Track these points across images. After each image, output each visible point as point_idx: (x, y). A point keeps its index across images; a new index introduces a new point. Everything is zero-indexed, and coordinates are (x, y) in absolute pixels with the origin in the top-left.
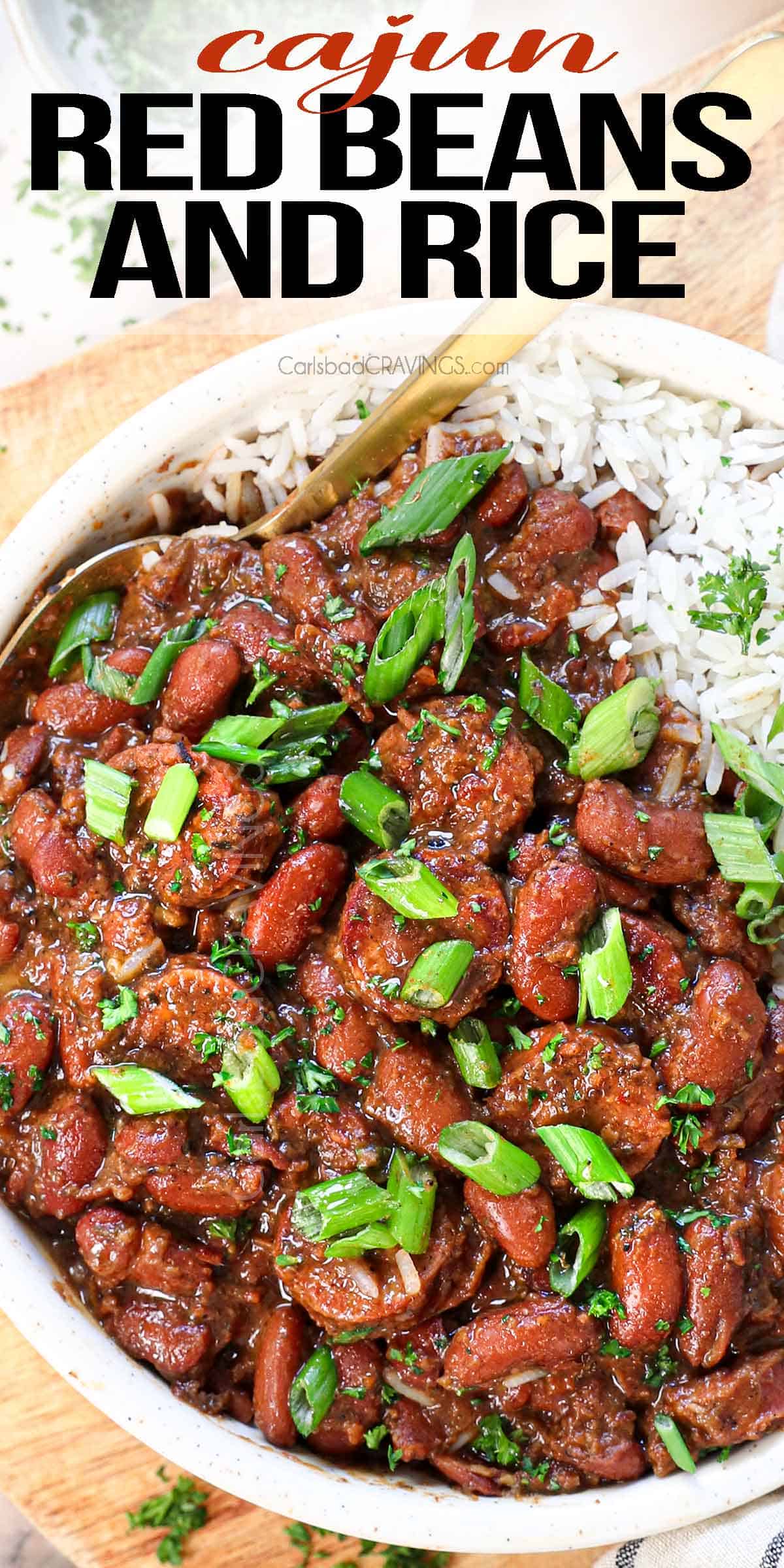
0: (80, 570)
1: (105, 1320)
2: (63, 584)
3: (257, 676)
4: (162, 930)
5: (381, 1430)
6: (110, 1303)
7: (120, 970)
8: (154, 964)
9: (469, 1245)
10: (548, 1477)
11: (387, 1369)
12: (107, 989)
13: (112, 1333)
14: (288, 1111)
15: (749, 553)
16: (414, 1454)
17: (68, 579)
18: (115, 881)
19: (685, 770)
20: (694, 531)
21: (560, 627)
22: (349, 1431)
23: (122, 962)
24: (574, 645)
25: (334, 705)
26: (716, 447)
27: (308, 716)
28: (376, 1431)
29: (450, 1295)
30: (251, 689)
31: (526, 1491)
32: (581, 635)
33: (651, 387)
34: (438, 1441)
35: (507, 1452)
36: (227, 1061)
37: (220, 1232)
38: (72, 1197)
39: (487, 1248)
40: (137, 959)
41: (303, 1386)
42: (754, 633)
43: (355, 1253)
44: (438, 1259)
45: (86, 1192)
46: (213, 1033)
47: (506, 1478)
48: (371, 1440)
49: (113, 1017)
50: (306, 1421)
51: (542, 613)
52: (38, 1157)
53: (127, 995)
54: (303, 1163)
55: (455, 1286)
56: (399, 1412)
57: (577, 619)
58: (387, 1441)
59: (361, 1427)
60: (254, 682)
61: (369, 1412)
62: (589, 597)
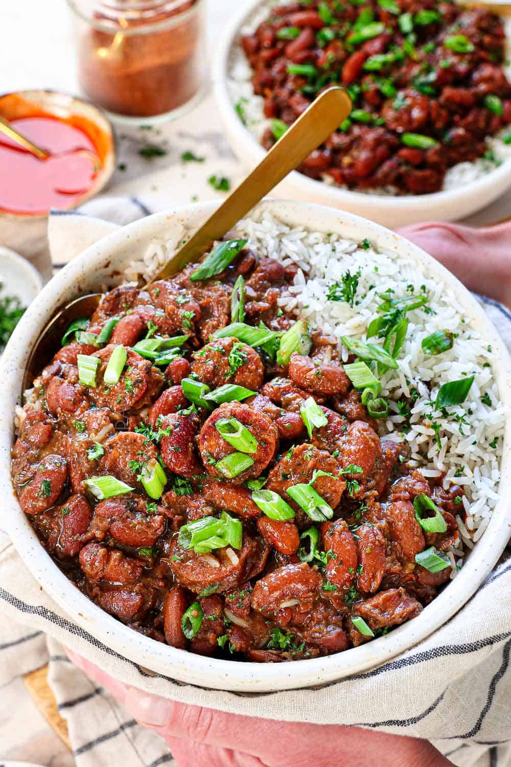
0: (74, 302)
1: (94, 599)
2: (67, 307)
3: (149, 327)
4: (113, 421)
5: (224, 637)
6: (96, 590)
7: (94, 438)
8: (111, 433)
9: (260, 548)
10: (305, 651)
11: (226, 609)
12: (90, 445)
13: (98, 604)
14: (170, 495)
15: (349, 271)
16: (241, 647)
17: (69, 306)
18: (92, 403)
19: (332, 353)
20: (324, 278)
21: (274, 305)
22: (211, 637)
23: (96, 434)
24: (280, 312)
25: (182, 336)
26: (329, 247)
27: (172, 341)
28: (223, 637)
29: (251, 570)
30: (147, 333)
31: (295, 658)
32: (283, 308)
33: (301, 229)
34: (251, 642)
35: (284, 641)
36: (144, 471)
37: (145, 552)
38: (76, 541)
39: (267, 549)
40: (102, 433)
41: (188, 616)
42: (354, 302)
43: (208, 551)
44: (246, 551)
45: (83, 537)
46: (137, 461)
47: (285, 654)
48: (220, 642)
49: (92, 456)
50: (190, 634)
51: (267, 300)
52: (62, 525)
53: (99, 446)
54: (181, 517)
55: (254, 566)
56: (232, 630)
57: (281, 302)
58: (227, 643)
59: (215, 636)
60: (148, 330)
61: (219, 629)
62: (284, 294)
